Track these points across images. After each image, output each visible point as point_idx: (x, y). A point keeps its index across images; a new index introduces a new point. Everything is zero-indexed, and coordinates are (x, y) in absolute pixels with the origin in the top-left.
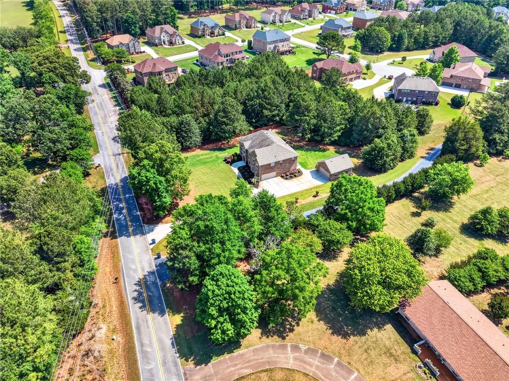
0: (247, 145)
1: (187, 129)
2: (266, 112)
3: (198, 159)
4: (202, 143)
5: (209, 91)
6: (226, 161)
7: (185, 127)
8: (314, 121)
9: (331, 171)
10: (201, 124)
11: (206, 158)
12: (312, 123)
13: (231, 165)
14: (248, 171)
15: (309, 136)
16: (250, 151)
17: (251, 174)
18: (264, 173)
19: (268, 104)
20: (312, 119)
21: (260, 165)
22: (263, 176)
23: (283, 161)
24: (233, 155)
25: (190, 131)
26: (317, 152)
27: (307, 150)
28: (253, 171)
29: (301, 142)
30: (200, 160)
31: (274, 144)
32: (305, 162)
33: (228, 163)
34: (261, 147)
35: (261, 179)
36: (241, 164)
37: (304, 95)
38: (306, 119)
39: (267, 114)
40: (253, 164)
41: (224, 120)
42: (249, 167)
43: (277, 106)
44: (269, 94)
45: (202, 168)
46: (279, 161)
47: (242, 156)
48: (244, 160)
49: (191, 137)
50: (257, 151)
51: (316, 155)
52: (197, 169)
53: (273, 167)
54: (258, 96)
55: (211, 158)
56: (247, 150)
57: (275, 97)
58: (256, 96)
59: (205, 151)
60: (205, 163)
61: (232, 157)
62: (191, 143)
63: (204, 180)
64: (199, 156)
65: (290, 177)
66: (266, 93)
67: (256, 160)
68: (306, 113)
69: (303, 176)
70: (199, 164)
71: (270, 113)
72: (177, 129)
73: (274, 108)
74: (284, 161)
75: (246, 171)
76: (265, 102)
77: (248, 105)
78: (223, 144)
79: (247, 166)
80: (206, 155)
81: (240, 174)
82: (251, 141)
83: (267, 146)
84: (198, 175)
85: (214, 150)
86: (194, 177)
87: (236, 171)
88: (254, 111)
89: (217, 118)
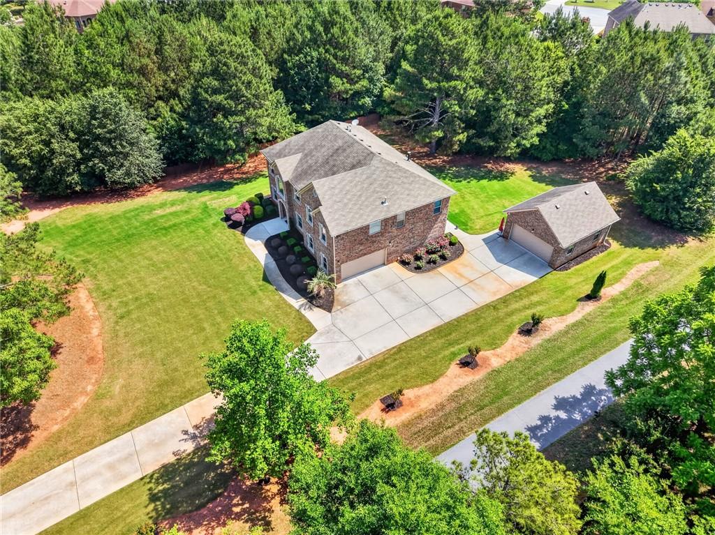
0: (287, 167)
1: (111, 132)
2: (338, 84)
3: (147, 218)
4: (164, 170)
5: (179, 27)
6: (229, 220)
7: (102, 126)
8: (476, 94)
9: (560, 240)
10: (160, 119)
11: (171, 214)
12: (472, 97)
13: (244, 232)
14: (297, 249)
15: (462, 137)
16: (299, 187)
17: (306, 259)
18: (349, 258)
19: (344, 60)
20: (471, 88)
21: (333, 234)
22: (346, 268)
23: (407, 213)
24: (250, 202)
25: (120, 137)
26: (484, 182)
27: (457, 177)
28: (312, 251)
29: (435, 158)
30: (154, 220)
31: (375, 162)
32: (462, 211)
33: (234, 225)
34: (333, 174)
35: (339, 277)
36: (276, 226)
37: (446, 17)
38: (455, 88)
39: (341, 88)
40: (309, 230)
41: (220, 98)
42: (300, 237)
43: (366, 69)
44: (344, 32)
45: (154, 248)
46: (395, 217)
47: (278, 201)
48: (285, 215)
49: (126, 156)
50: (322, 187)
51: (483, 188)
52: (136, 250)
53: (376, 235)
54: (315, 42)
55: (187, 212)
56: (288, 184)
57: (359, 41)
58: (310, 40)
59: (176, 193)
60: (165, 229)
61: (248, 206)
62: (128, 174)
63: (151, 289)
64: (151, 209)
65: (429, 262)
66: (335, 30)
67: (319, 218)
68: (455, 71)
69: (465, 256)
70: (146, 233)
71: (348, 86)
72: (80, 134)
73: (359, 72)
74: (410, 214)
75: (290, 249)
76: (335, 57)
77: (289, 65)
78: (228, 171)
79: (294, 233)
80: (173, 205)
81: (271, 260)
82: (299, 156)
83: (353, 167)
84: (135, 271)
85: (200, 188)
86: (120, 282)
87: (260, 252)
88: (305, 81)
89: (199, 94)
